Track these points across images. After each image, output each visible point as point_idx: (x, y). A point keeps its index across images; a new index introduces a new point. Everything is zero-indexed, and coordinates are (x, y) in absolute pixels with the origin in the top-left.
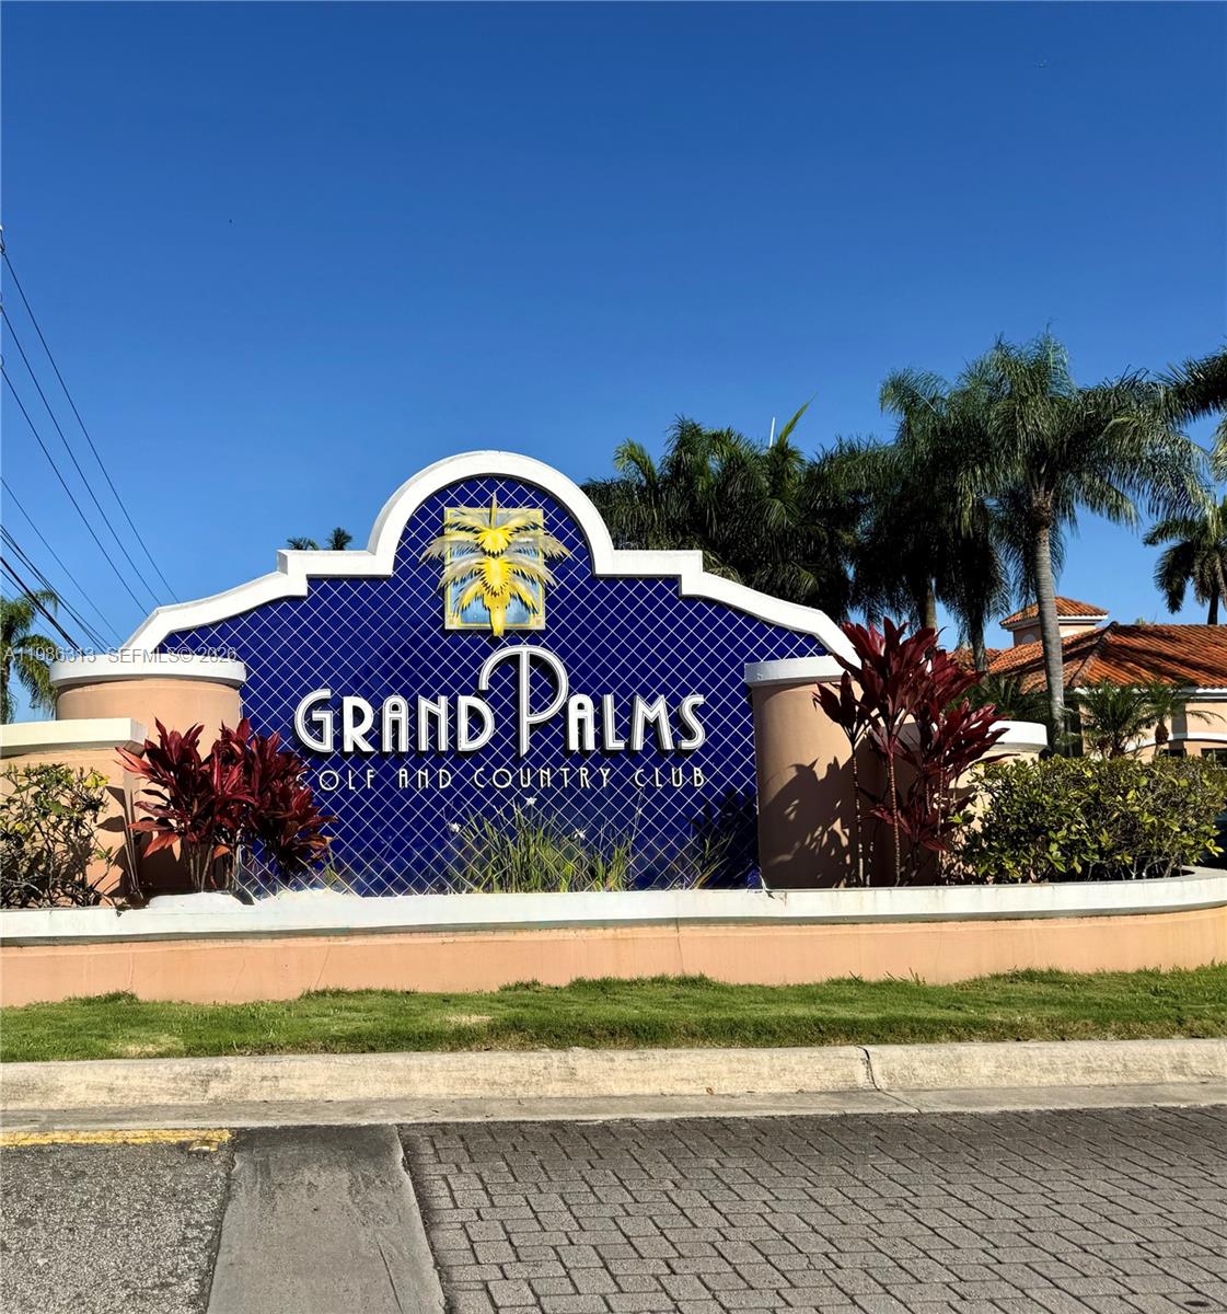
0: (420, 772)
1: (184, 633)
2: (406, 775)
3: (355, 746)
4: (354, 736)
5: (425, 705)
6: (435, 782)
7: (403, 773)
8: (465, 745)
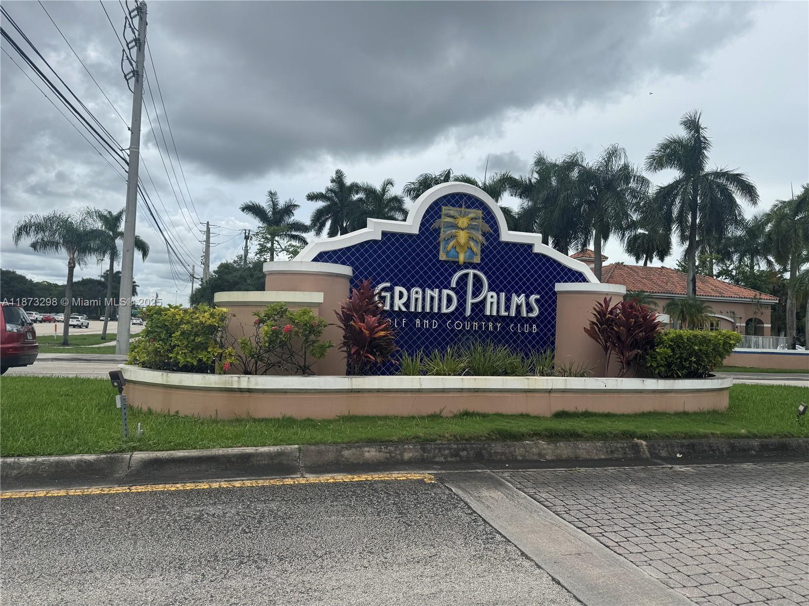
0: (425, 321)
1: (326, 253)
2: (419, 322)
3: (399, 308)
4: (399, 304)
5: (429, 292)
6: (431, 325)
7: (418, 321)
8: (444, 310)
